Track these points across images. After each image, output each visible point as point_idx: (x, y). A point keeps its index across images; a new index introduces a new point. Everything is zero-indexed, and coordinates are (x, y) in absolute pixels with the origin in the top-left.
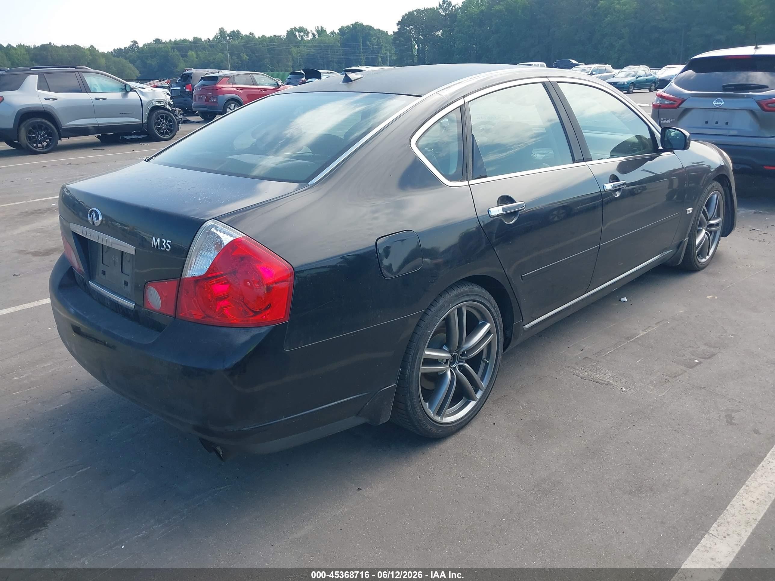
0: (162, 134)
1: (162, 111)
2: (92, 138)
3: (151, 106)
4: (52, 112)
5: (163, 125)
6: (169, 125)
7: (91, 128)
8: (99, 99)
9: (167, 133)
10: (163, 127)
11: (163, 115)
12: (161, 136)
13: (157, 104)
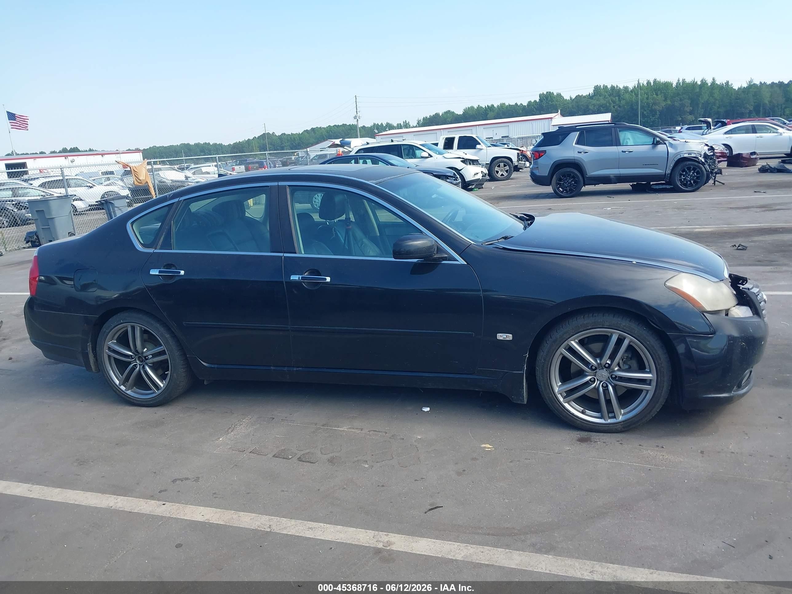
0: (685, 185)
1: (690, 162)
2: (627, 186)
3: (679, 157)
4: (579, 163)
5: (689, 177)
6: (697, 177)
7: (613, 177)
8: (625, 152)
9: (691, 185)
10: (688, 179)
11: (691, 167)
12: (683, 188)
13: (686, 155)
